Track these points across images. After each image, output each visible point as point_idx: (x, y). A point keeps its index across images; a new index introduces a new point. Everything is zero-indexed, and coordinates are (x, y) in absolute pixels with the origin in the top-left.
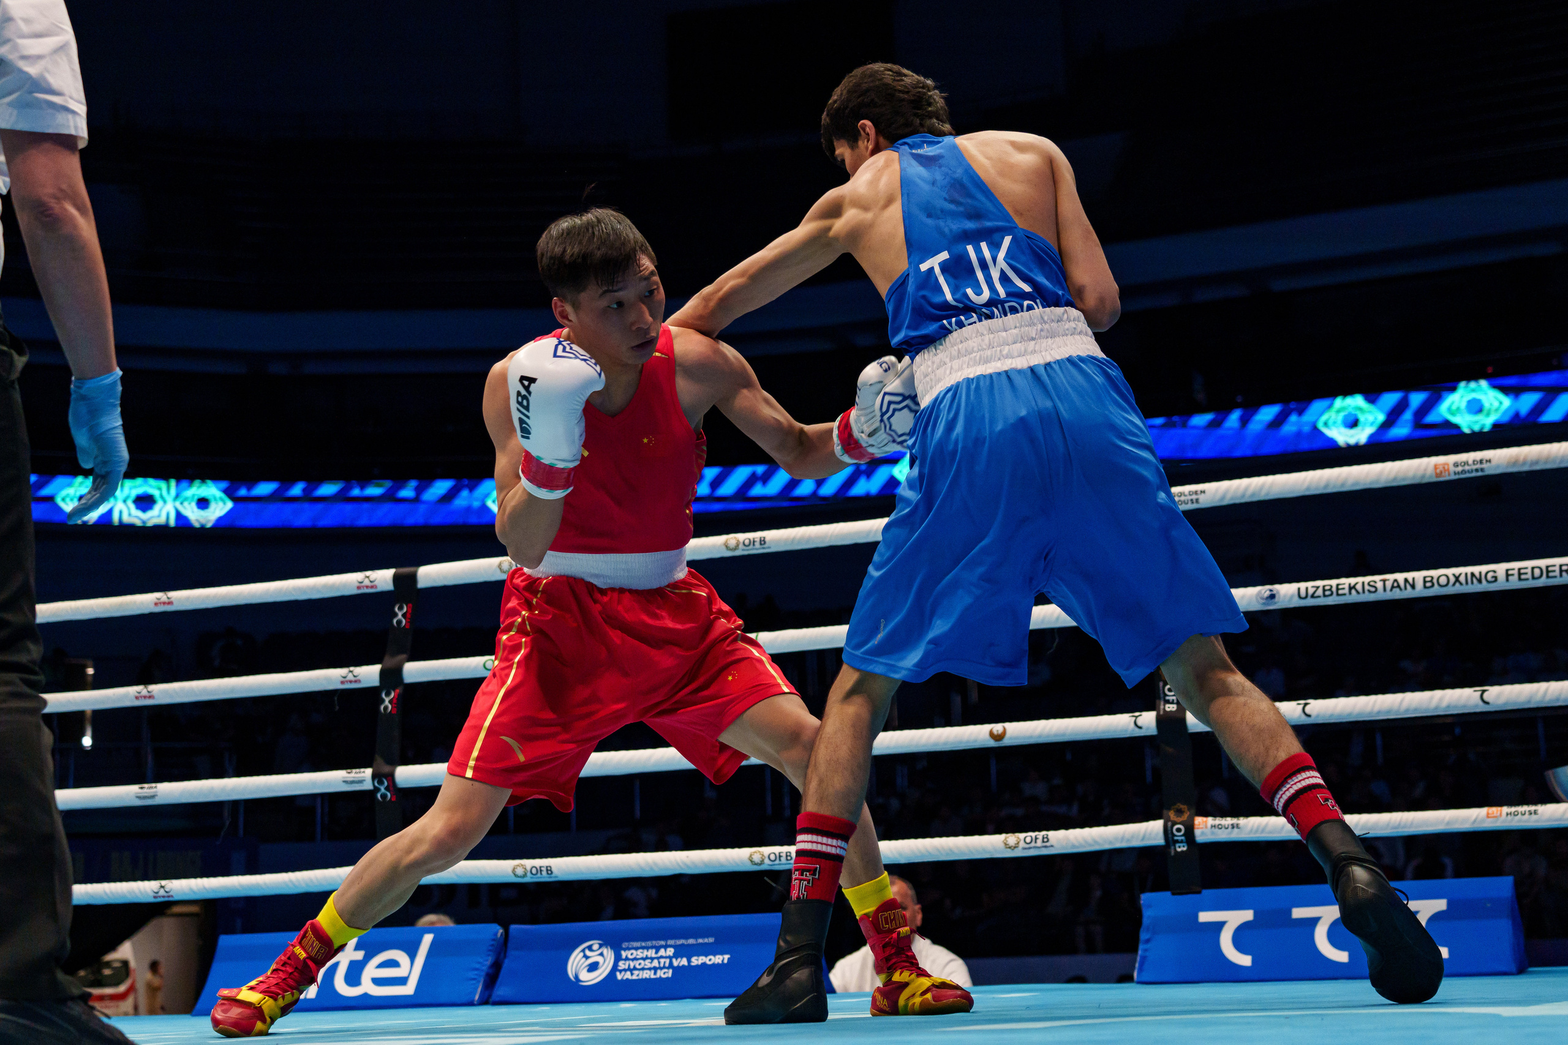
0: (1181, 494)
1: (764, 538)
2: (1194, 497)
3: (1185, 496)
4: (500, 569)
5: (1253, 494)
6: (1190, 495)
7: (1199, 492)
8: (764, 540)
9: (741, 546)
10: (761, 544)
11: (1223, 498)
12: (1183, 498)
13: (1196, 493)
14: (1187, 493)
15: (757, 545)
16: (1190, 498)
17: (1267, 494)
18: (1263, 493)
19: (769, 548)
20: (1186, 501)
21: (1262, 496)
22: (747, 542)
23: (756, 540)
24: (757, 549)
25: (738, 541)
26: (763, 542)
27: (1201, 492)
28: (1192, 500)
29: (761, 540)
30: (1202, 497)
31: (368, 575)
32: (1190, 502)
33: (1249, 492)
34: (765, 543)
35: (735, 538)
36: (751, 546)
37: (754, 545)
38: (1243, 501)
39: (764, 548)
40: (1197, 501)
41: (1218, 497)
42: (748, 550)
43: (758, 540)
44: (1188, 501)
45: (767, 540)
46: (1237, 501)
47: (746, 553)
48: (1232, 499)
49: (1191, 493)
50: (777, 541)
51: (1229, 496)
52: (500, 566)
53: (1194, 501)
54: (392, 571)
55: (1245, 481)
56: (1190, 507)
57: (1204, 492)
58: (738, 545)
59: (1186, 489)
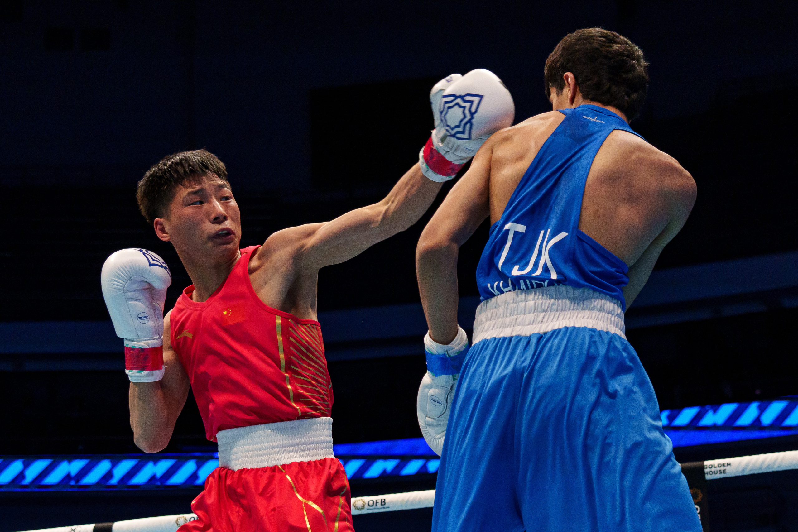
0: (712, 466)
1: (385, 500)
2: (722, 468)
3: (715, 467)
4: (177, 524)
5: (768, 467)
6: (719, 467)
7: (726, 465)
8: (384, 502)
9: (366, 506)
10: (382, 505)
11: (744, 470)
12: (713, 469)
13: (724, 465)
14: (716, 465)
15: (379, 505)
16: (718, 469)
17: (779, 466)
18: (777, 465)
19: (388, 507)
20: (716, 472)
21: (775, 468)
22: (371, 503)
23: (378, 501)
24: (378, 509)
25: (364, 502)
26: (383, 503)
27: (728, 464)
28: (720, 471)
29: (382, 502)
30: (728, 469)
31: (73, 529)
32: (719, 473)
33: (765, 465)
34: (385, 504)
35: (362, 500)
36: (374, 506)
37: (376, 505)
38: (760, 472)
39: (384, 508)
40: (724, 471)
41: (741, 468)
42: (372, 509)
43: (380, 501)
44: (717, 471)
45: (386, 501)
46: (756, 472)
47: (370, 512)
48: (752, 470)
49: (720, 465)
50: (395, 503)
51: (749, 468)
52: (177, 522)
53: (722, 471)
54: (92, 526)
55: (762, 457)
56: (719, 476)
57: (730, 465)
58: (364, 506)
59: (716, 462)
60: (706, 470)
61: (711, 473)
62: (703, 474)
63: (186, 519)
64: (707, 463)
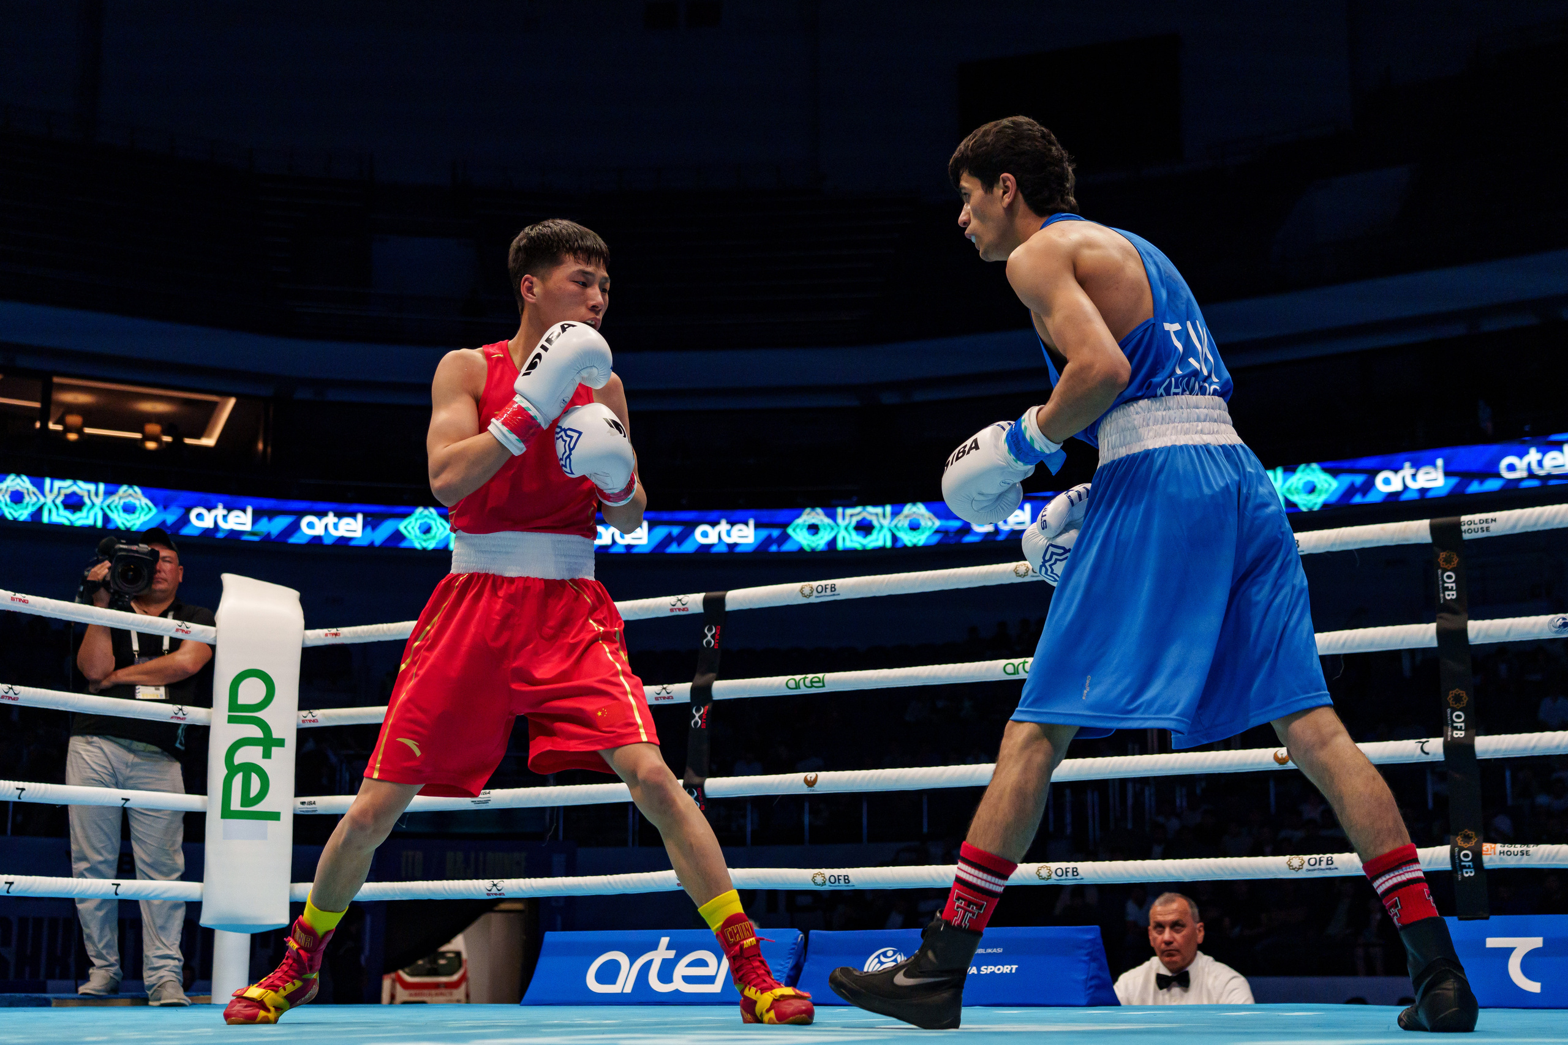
0: (1471, 523)
2: (1485, 525)
3: (1475, 524)
4: (802, 593)
5: (1546, 523)
6: (1480, 523)
7: (1490, 521)
9: (1030, 572)
11: (1514, 527)
12: (1473, 526)
13: (1487, 521)
16: (1480, 526)
17: (1561, 522)
18: (1557, 521)
20: (1476, 530)
21: (1555, 525)
25: (1028, 568)
27: (1492, 520)
28: (1482, 528)
30: (1492, 526)
31: (680, 598)
32: (1480, 530)
33: (1542, 521)
35: (1025, 564)
38: (1535, 529)
40: (1488, 529)
41: (1510, 524)
44: (1478, 529)
46: (1530, 530)
48: (1524, 527)
49: (1481, 521)
51: (1521, 524)
52: (802, 590)
53: (1485, 529)
54: (702, 595)
55: (1538, 510)
56: (1480, 535)
57: (1495, 520)
58: (1027, 572)
59: (1477, 517)
60: (1463, 528)
61: (1470, 531)
62: (1460, 532)
63: (812, 588)
64: (1464, 518)
